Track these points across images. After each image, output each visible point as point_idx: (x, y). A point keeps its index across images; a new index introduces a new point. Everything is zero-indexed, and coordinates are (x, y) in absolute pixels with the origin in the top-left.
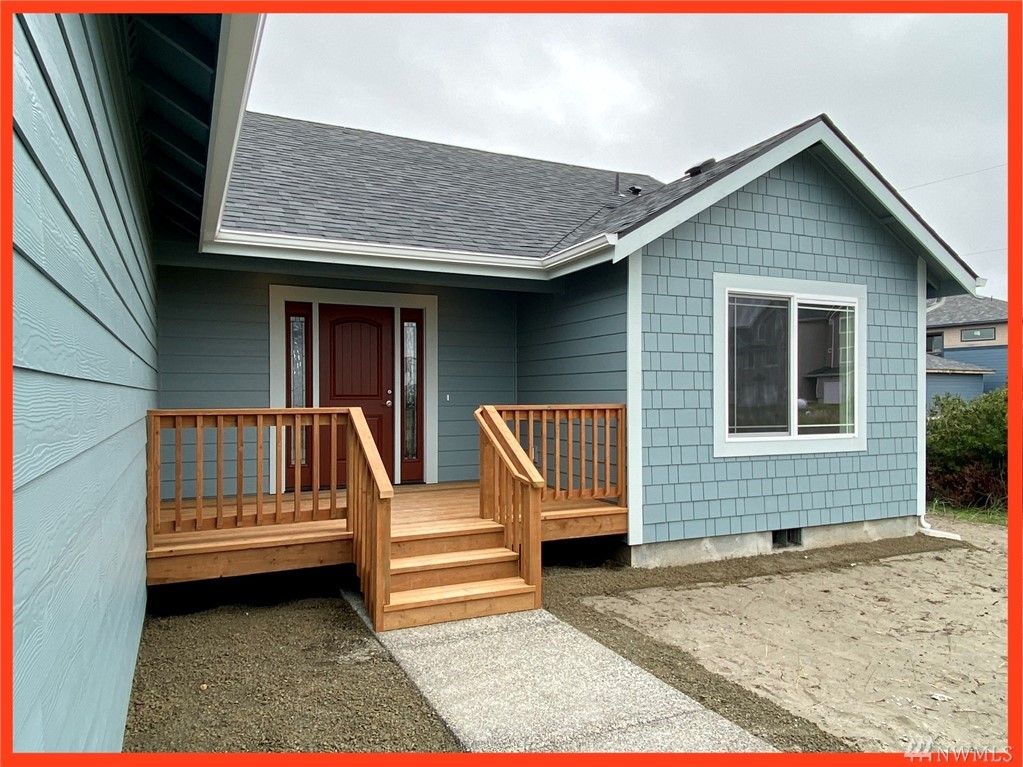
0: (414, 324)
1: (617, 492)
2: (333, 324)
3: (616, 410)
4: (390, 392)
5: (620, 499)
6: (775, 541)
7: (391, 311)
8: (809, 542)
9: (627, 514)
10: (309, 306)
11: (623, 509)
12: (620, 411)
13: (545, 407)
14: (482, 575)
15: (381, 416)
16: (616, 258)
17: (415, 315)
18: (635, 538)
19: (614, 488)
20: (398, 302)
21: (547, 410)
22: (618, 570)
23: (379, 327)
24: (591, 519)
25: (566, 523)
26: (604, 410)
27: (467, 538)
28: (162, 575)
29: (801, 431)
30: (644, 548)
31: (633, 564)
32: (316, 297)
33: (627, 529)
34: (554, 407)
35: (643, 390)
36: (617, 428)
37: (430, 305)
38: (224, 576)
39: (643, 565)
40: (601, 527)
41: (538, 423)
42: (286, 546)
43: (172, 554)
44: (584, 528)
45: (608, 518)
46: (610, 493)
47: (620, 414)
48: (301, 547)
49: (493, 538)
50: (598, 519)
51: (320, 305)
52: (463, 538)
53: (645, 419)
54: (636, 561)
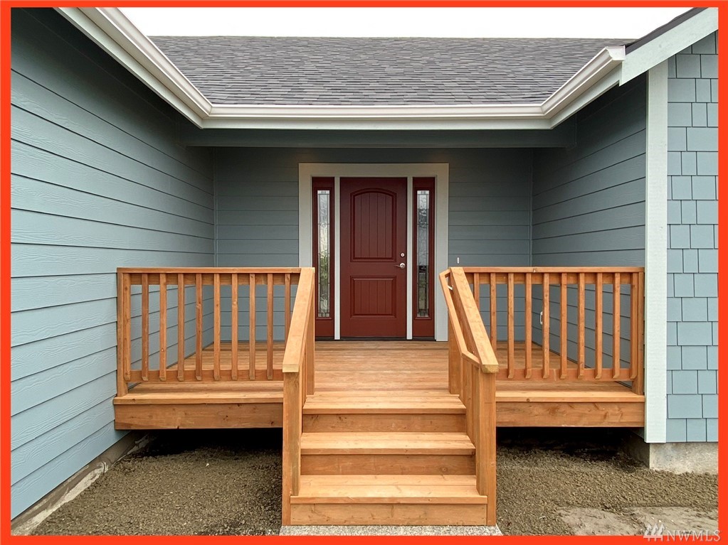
0: (427, 192)
1: (630, 373)
2: (353, 196)
3: (631, 274)
4: (403, 255)
5: (635, 383)
7: (404, 180)
9: (643, 403)
10: (332, 180)
11: (637, 397)
12: (635, 276)
13: (530, 269)
14: (427, 468)
15: (395, 278)
16: (624, 78)
17: (427, 184)
18: (654, 434)
19: (625, 370)
20: (410, 171)
21: (532, 273)
22: (630, 471)
23: (394, 196)
24: (592, 406)
25: (557, 408)
26: (613, 274)
27: (420, 418)
28: (127, 421)
30: (669, 447)
31: (651, 465)
32: (338, 171)
33: (644, 422)
34: (540, 269)
35: (670, 248)
36: (631, 295)
37: (440, 171)
38: (180, 428)
39: (667, 467)
40: (605, 416)
41: (555, 288)
42: (239, 404)
43: (134, 403)
44: (581, 416)
45: (616, 407)
46: (620, 374)
47: (635, 279)
48: (251, 407)
49: (452, 420)
50: (601, 407)
51: (341, 178)
52: (416, 418)
53: (672, 286)
54: (656, 462)
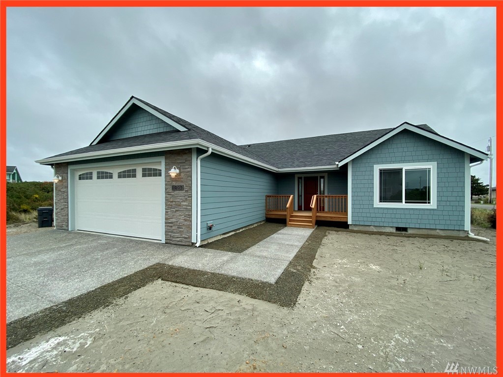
6: (396, 229)
7: (318, 177)
8: (410, 232)
9: (347, 218)
17: (323, 177)
18: (350, 222)
29: (406, 202)
30: (352, 225)
33: (347, 221)
35: (352, 192)
37: (326, 175)
39: (353, 229)
44: (336, 219)
45: (342, 218)
51: (304, 177)
53: (353, 198)
54: (350, 228)
